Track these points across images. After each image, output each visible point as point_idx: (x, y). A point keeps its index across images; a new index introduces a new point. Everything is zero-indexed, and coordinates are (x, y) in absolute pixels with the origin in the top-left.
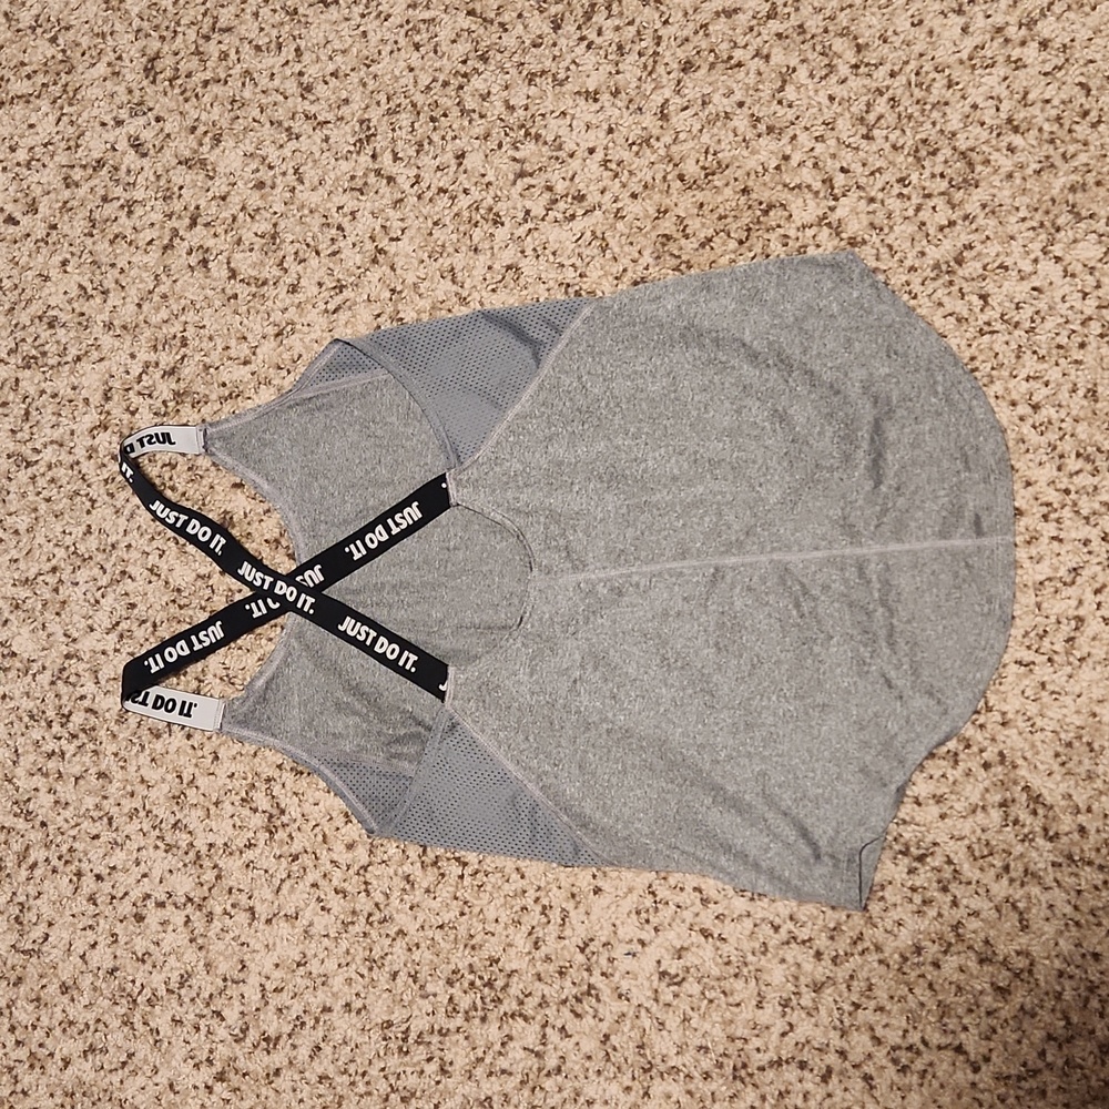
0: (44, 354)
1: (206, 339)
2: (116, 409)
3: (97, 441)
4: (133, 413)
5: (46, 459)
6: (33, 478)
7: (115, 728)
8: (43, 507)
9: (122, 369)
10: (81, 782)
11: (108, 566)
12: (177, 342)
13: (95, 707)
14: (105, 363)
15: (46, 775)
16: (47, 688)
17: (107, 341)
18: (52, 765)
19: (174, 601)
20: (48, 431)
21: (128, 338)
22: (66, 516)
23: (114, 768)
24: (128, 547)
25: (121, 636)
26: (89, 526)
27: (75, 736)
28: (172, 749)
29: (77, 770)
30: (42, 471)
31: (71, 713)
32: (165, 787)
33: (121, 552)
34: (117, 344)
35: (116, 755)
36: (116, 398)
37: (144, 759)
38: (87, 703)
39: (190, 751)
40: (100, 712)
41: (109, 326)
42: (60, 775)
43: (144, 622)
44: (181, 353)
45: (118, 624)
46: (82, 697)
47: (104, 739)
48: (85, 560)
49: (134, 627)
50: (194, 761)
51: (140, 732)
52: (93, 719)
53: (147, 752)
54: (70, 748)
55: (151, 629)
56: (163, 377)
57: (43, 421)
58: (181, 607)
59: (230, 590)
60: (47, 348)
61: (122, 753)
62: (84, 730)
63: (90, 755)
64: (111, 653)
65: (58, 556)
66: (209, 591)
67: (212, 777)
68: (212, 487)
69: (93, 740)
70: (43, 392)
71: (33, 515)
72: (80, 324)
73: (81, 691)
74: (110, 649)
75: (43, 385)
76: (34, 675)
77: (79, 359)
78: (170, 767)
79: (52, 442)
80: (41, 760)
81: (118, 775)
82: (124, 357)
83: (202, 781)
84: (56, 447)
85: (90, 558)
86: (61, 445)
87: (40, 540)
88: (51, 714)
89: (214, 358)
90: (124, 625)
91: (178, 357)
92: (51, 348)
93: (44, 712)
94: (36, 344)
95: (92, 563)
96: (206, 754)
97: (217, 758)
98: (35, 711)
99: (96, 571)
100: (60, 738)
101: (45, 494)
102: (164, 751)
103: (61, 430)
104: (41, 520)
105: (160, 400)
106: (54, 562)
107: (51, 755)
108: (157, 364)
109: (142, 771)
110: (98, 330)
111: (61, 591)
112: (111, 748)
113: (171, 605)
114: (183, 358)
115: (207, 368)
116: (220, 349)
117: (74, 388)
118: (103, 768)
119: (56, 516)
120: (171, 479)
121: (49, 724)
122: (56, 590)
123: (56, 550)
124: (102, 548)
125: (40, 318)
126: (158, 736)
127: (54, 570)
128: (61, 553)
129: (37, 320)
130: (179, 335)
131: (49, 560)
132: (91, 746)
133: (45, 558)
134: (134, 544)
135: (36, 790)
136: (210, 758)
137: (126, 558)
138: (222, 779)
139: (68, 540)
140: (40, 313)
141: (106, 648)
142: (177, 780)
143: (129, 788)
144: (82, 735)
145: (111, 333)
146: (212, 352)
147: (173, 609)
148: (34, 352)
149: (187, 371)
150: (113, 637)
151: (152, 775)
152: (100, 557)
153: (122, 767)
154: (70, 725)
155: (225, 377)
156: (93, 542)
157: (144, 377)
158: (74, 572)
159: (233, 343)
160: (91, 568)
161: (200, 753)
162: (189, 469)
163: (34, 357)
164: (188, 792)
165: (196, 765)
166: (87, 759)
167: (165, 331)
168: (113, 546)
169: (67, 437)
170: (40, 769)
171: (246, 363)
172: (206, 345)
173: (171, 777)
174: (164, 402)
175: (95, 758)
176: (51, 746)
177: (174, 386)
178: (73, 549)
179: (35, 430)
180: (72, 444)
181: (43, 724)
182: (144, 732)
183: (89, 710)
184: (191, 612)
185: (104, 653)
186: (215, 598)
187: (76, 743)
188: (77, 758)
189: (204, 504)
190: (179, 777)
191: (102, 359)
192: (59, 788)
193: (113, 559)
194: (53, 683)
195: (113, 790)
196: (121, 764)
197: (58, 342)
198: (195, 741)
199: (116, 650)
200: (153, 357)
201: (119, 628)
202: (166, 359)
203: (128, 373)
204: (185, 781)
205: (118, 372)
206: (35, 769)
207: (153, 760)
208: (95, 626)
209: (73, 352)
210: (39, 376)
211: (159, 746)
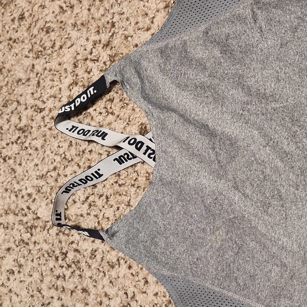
0: (45, 49)
1: (125, 20)
2: (80, 71)
3: (72, 92)
4: (89, 73)
5: (48, 106)
6: (43, 118)
7: (90, 261)
8: (48, 133)
9: (83, 48)
10: (74, 294)
11: (81, 164)
12: (109, 26)
13: (79, 248)
14: (74, 47)
15: (57, 289)
16: (55, 237)
17: (74, 34)
18: (59, 283)
19: (116, 182)
20: (49, 91)
21: (85, 30)
22: (59, 137)
23: (91, 286)
24: (91, 151)
25: (90, 205)
26: (71, 142)
27: (69, 266)
28: (121, 275)
29: (71, 287)
30: (47, 114)
31: (67, 252)
32: (118, 300)
33: (87, 155)
34: (79, 35)
35: (91, 278)
36: (80, 66)
37: (106, 281)
38: (74, 246)
39: (131, 277)
40: (82, 251)
41: (75, 25)
42: (64, 290)
43: (101, 196)
44: (112, 31)
45: (88, 198)
46: (72, 243)
47: (84, 268)
48: (69, 161)
49: (96, 199)
50: (134, 283)
51: (103, 264)
52: (78, 255)
53: (107, 276)
54: (68, 273)
55: (105, 200)
56: (103, 48)
57: (46, 86)
58: (120, 185)
59: (147, 172)
60: (46, 45)
61: (95, 277)
62: (73, 262)
63: (78, 277)
64: (85, 215)
65: (57, 161)
66: (135, 174)
67: (145, 295)
68: (133, 110)
69: (79, 268)
70: (45, 69)
71: (44, 139)
72: (61, 28)
73: (71, 239)
74: (84, 213)
75: (45, 65)
76: (48, 230)
77: (61, 47)
78: (121, 287)
79: (50, 97)
80: (54, 280)
81: (92, 290)
82: (83, 41)
83: (139, 297)
84: (53, 99)
85: (72, 160)
86: (55, 97)
87: (48, 152)
88: (57, 252)
89: (130, 31)
90: (91, 199)
91: (110, 34)
92: (48, 44)
93: (54, 252)
94: (41, 44)
95: (73, 163)
96: (140, 279)
97: (147, 282)
98: (49, 251)
99: (76, 168)
100: (62, 267)
101: (49, 126)
102: (116, 277)
103: (55, 89)
104: (48, 141)
105: (102, 62)
106: (55, 164)
107: (58, 277)
108: (100, 41)
109: (106, 289)
110: (69, 29)
111: (59, 181)
112: (88, 273)
113: (114, 184)
114: (112, 35)
115: (126, 38)
116: (133, 24)
117: (60, 64)
118: (85, 285)
119: (54, 138)
120: (111, 108)
121: (57, 259)
122: (56, 180)
123: (56, 158)
124: (78, 153)
125: (42, 29)
126: (112, 267)
127: (55, 169)
128: (58, 159)
129: (41, 31)
130: (110, 21)
131: (52, 163)
132: (78, 272)
133: (50, 162)
134: (94, 149)
135: (52, 298)
136: (143, 282)
137: (90, 158)
138: (151, 297)
139: (61, 151)
140: (42, 26)
141: (83, 212)
142: (125, 296)
143: (99, 299)
144: (73, 266)
145: (76, 29)
146: (129, 27)
147: (116, 187)
148: (40, 49)
149: (116, 42)
150: (86, 206)
151: (112, 292)
152: (77, 159)
153: (95, 286)
154: (67, 259)
155: (136, 41)
156: (73, 151)
157: (94, 50)
158: (64, 169)
159: (140, 19)
160: (73, 166)
161: (137, 279)
162: (121, 100)
163: (41, 51)
164: (131, 304)
165: (135, 286)
166: (76, 279)
167: (103, 21)
168: (83, 152)
169: (57, 92)
170: (53, 285)
171: (148, 29)
172: (125, 24)
173: (121, 293)
174: (104, 63)
175: (80, 280)
176: (58, 271)
177: (109, 52)
178: (63, 156)
179: (42, 91)
180: (60, 96)
181: (54, 259)
182: (105, 263)
183: (76, 250)
184: (126, 188)
185: (82, 216)
186: (139, 179)
187: (71, 270)
188: (71, 280)
189: (129, 121)
190: (126, 293)
191: (72, 45)
192: (63, 297)
193: (83, 159)
194: (57, 234)
195: (91, 300)
196: (94, 283)
197: (51, 41)
198: (133, 271)
199: (88, 214)
200: (97, 38)
201: (89, 201)
202: (104, 37)
203: (85, 50)
204: (129, 297)
205: (81, 50)
206: (51, 286)
207: (111, 282)
208: (77, 200)
209: (58, 44)
210: (43, 61)
211: (113, 273)
